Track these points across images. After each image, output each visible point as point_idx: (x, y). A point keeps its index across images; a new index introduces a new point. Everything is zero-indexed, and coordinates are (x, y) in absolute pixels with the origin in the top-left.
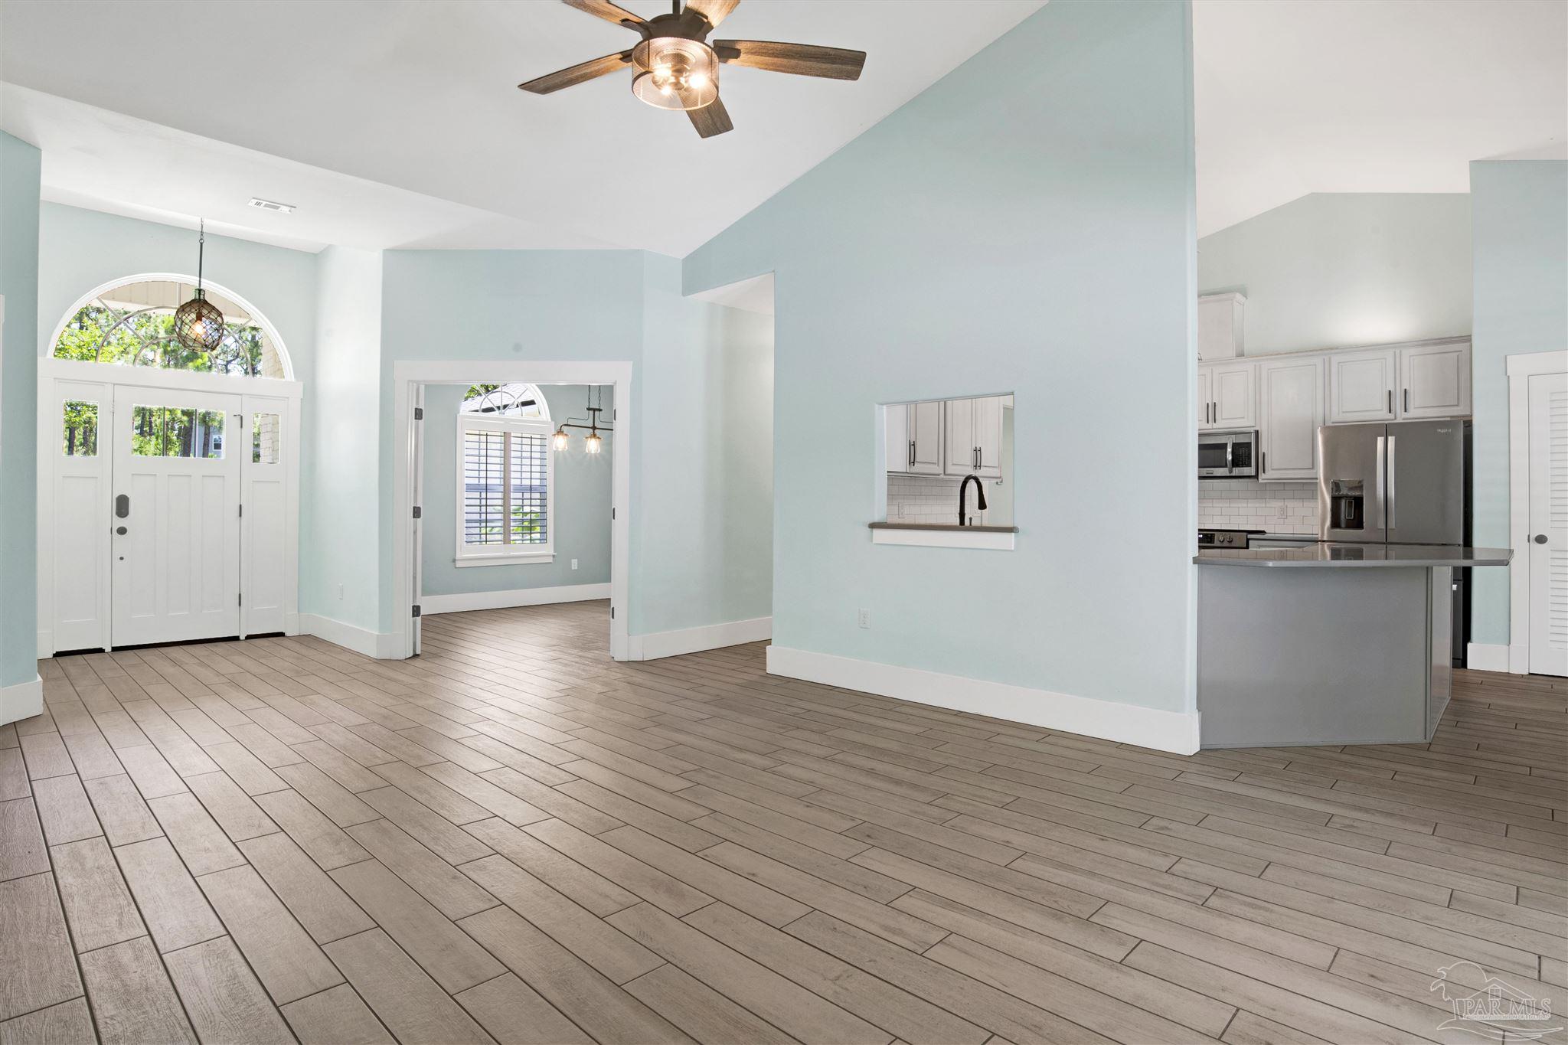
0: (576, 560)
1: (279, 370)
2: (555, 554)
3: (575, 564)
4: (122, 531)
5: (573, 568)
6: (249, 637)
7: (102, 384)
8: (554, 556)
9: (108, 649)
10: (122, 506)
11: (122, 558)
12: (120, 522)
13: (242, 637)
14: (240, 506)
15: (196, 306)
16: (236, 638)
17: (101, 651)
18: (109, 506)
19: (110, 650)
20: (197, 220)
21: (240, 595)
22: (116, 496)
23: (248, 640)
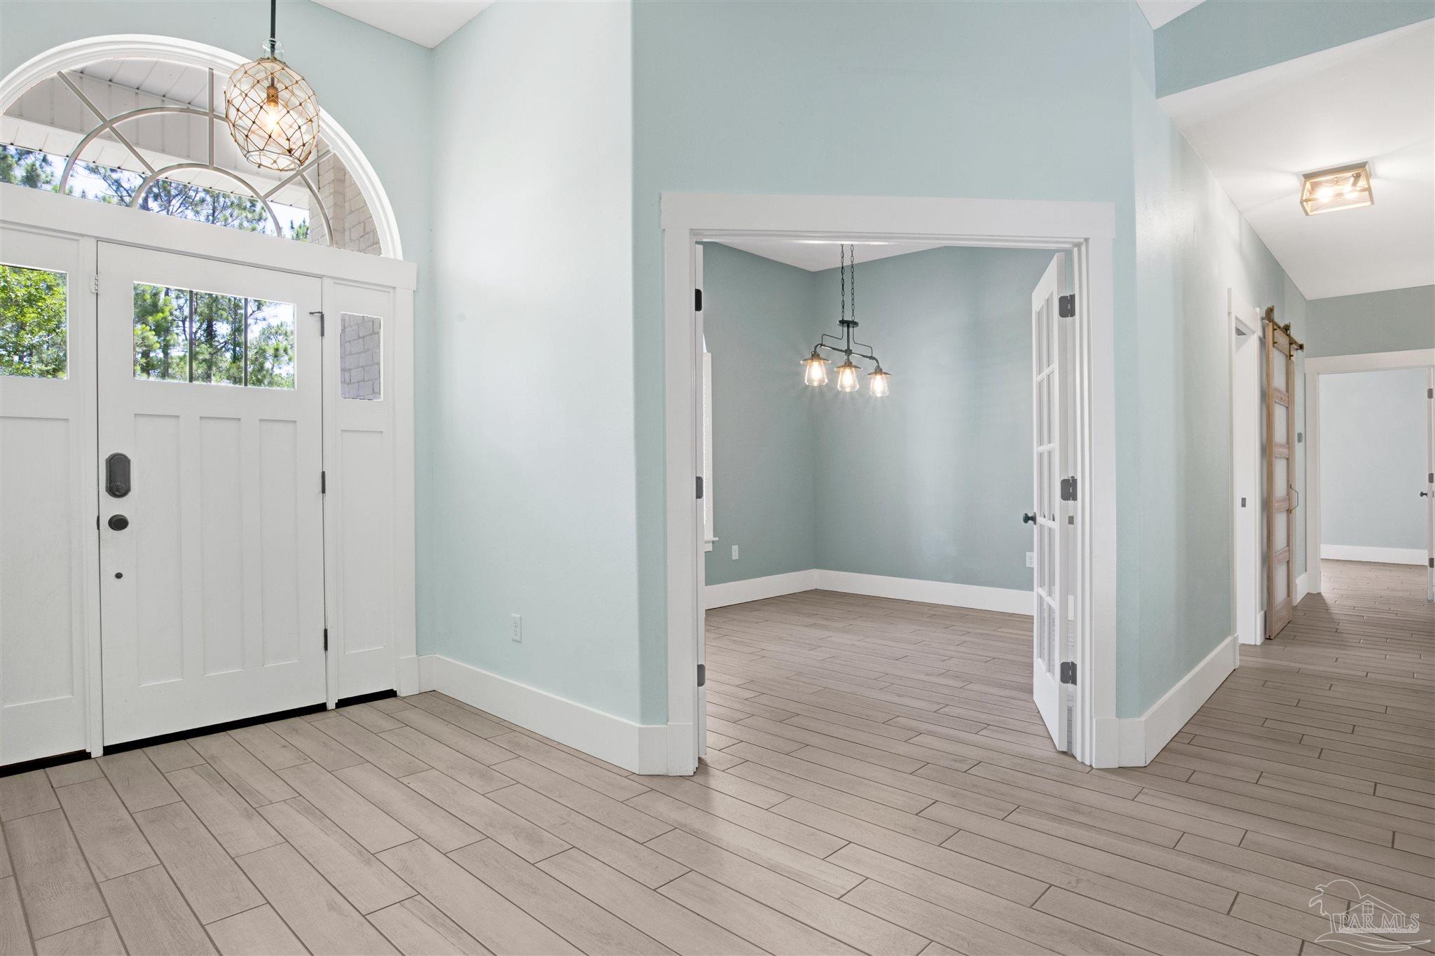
0: (737, 546)
1: (374, 244)
2: (717, 539)
3: (735, 552)
4: (119, 523)
5: (734, 558)
6: (342, 703)
8: (713, 542)
9: (97, 752)
10: (117, 475)
11: (119, 576)
12: (115, 507)
13: (331, 705)
14: (323, 473)
15: (268, 68)
16: (321, 708)
17: (84, 756)
18: (93, 476)
19: (101, 752)
21: (326, 631)
22: (105, 456)
23: (340, 710)
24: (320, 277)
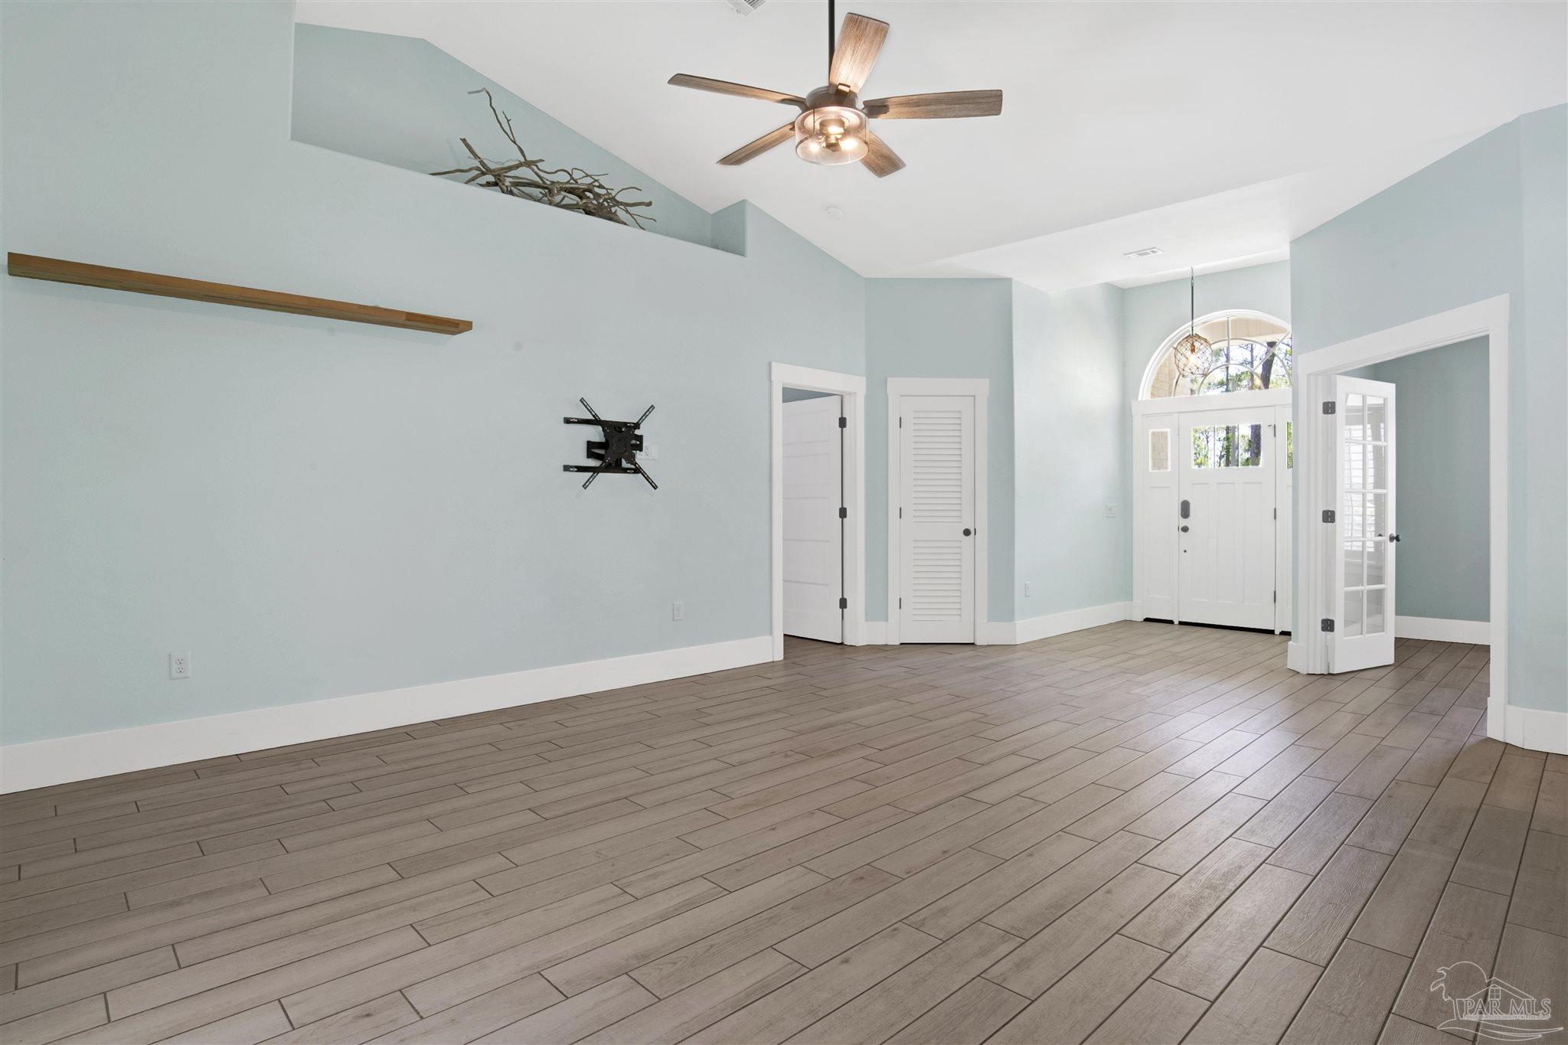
4: (1185, 529)
6: (1282, 633)
7: (1171, 414)
9: (1176, 622)
10: (1185, 510)
11: (1185, 551)
12: (1184, 522)
13: (1277, 632)
14: (1275, 509)
15: (1190, 340)
16: (1272, 632)
17: (1171, 622)
18: (1177, 510)
19: (1178, 623)
20: (1189, 268)
21: (1275, 592)
22: (1181, 501)
23: (1281, 636)
24: (1275, 406)
